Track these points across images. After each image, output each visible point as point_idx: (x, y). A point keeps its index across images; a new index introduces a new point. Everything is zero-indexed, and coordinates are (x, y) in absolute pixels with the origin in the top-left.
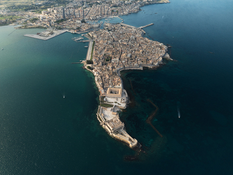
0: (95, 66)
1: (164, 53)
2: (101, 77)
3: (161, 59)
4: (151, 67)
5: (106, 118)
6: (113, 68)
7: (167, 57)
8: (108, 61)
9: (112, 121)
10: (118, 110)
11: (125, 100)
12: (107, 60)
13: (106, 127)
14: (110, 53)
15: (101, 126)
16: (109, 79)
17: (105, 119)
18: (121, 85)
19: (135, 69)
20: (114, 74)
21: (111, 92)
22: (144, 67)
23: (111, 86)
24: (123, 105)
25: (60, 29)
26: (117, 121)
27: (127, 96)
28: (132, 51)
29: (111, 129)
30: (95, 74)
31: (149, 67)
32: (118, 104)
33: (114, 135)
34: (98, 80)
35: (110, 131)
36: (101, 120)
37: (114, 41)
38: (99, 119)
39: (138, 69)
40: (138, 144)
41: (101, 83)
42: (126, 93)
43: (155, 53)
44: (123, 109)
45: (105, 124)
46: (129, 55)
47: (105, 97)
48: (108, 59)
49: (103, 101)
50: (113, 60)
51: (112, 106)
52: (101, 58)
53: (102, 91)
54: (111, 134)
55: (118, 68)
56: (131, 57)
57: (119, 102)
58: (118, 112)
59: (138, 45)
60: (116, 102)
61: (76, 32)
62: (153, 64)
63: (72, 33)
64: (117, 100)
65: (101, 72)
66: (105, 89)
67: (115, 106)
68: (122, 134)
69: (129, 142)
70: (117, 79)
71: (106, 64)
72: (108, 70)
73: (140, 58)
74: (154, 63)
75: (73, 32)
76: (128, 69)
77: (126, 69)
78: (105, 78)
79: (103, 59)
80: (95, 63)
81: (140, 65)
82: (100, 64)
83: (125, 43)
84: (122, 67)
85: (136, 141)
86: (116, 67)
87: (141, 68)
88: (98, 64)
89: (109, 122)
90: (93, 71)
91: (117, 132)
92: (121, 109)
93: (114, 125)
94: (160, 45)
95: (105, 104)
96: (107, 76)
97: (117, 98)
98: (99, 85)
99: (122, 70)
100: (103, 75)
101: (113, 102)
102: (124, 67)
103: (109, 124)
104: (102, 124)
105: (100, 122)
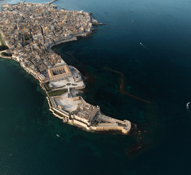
0: (13, 50)
1: (90, 19)
2: (30, 60)
3: (90, 24)
4: (85, 35)
5: (67, 109)
6: (39, 45)
7: (95, 22)
8: (28, 39)
9: (79, 110)
10: (77, 92)
11: (80, 78)
13: (75, 122)
14: (26, 30)
15: (67, 124)
16: (42, 60)
17: (68, 112)
18: (63, 62)
19: (68, 41)
20: (45, 51)
21: (55, 74)
22: (77, 37)
23: (49, 67)
24: (81, 84)
26: (87, 106)
27: (78, 72)
29: (86, 121)
30: (18, 60)
31: (83, 35)
32: (73, 85)
33: (94, 128)
34: (27, 65)
35: (85, 126)
36: (61, 116)
37: (24, 19)
38: (57, 116)
39: (72, 40)
40: (132, 126)
41: (33, 67)
42: (75, 68)
43: (80, 21)
45: (71, 118)
46: (52, 27)
47: (49, 83)
49: (49, 90)
50: (35, 37)
51: (66, 91)
52: (17, 39)
53: (41, 78)
54: (88, 129)
55: (46, 44)
56: (55, 29)
59: (56, 16)
60: (69, 84)
62: (85, 31)
64: (68, 81)
65: (26, 55)
66: (44, 73)
67: (71, 89)
68: (103, 122)
69: (120, 128)
70: (53, 56)
71: (27, 44)
72: (34, 50)
76: (60, 43)
77: (57, 44)
78: (36, 60)
79: (19, 39)
81: (72, 35)
82: (19, 45)
83: (39, 18)
84: (51, 42)
85: (128, 123)
86: (42, 43)
87: (75, 39)
88: (16, 47)
89: (76, 113)
90: (13, 56)
91: (95, 122)
93: (86, 114)
94: (81, 12)
95: (55, 91)
96: (38, 57)
97: (67, 79)
98: (31, 70)
99: (52, 45)
100: (31, 57)
101: (64, 86)
102: (54, 41)
103: (79, 116)
104: (67, 121)
105: (61, 118)
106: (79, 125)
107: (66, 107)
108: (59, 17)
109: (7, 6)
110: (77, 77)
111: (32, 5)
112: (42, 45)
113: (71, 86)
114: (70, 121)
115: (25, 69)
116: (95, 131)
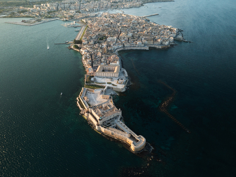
0: (84, 45)
1: (175, 35)
2: (91, 55)
3: (172, 38)
4: (160, 47)
5: (91, 103)
7: (180, 39)
9: (100, 107)
10: (113, 93)
11: (124, 80)
12: (100, 39)
13: (90, 117)
14: (105, 33)
15: (82, 116)
16: (102, 57)
17: (89, 105)
18: (118, 63)
19: (138, 48)
20: (110, 51)
21: (103, 71)
22: (150, 48)
23: (103, 64)
24: (121, 87)
25: (50, 17)
26: (109, 106)
27: (127, 75)
28: (134, 32)
29: (98, 118)
30: (83, 53)
31: (157, 47)
32: (113, 85)
33: (103, 129)
34: (86, 58)
35: (95, 123)
36: (82, 106)
37: (111, 24)
38: (79, 105)
39: (143, 48)
40: (146, 145)
41: (89, 60)
42: (126, 72)
43: (163, 34)
44: (120, 93)
45: (88, 112)
46: (130, 34)
47: (93, 76)
48: (102, 38)
49: (89, 82)
50: (109, 39)
51: (104, 87)
52: (94, 37)
53: (89, 70)
54: (97, 128)
55: (116, 47)
56: (133, 36)
57: (115, 82)
58: (111, 95)
59: (142, 27)
60: (108, 83)
61: (67, 19)
62: (161, 44)
63: (63, 21)
65: (91, 50)
66: (95, 68)
67: (109, 88)
68: (117, 128)
69: (130, 142)
70: (114, 56)
71: (98, 43)
72: (101, 48)
73: (144, 37)
74: (164, 43)
75: (65, 20)
76: (129, 48)
77: (126, 49)
78: (96, 56)
79: (96, 38)
80: (84, 42)
81: (145, 45)
82: (92, 42)
83: (125, 26)
84: (120, 46)
85: (143, 140)
86: (112, 45)
87: (147, 48)
88: (88, 43)
89: (95, 108)
90: (81, 50)
91: (107, 125)
92: (117, 92)
93: (103, 113)
94: (169, 27)
95: (92, 85)
96: (99, 54)
97: (111, 79)
98: (86, 63)
99: (121, 49)
100: (94, 53)
101: (105, 83)
102: (124, 46)
103: (95, 111)
104: (83, 113)
105: (81, 109)
106: (91, 121)
107: (92, 101)
108: (143, 28)
109: (106, 14)
110: (122, 79)
111: (127, 16)
112: (110, 46)
113: (111, 86)
114: (86, 114)
115: (83, 61)
116: (103, 133)
